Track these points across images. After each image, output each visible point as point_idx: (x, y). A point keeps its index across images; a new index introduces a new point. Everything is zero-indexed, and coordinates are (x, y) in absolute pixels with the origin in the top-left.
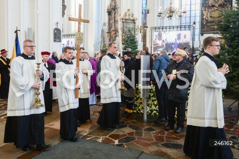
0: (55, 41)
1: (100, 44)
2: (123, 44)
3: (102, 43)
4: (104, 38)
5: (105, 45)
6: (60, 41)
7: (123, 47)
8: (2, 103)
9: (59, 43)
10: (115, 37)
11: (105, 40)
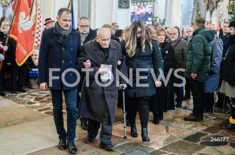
0: (120, 7)
1: (192, 14)
2: (230, 13)
3: (195, 12)
4: (198, 4)
5: (200, 15)
6: (128, 7)
7: (230, 18)
8: (44, 93)
9: (126, 10)
10: (217, 3)
11: (200, 7)
